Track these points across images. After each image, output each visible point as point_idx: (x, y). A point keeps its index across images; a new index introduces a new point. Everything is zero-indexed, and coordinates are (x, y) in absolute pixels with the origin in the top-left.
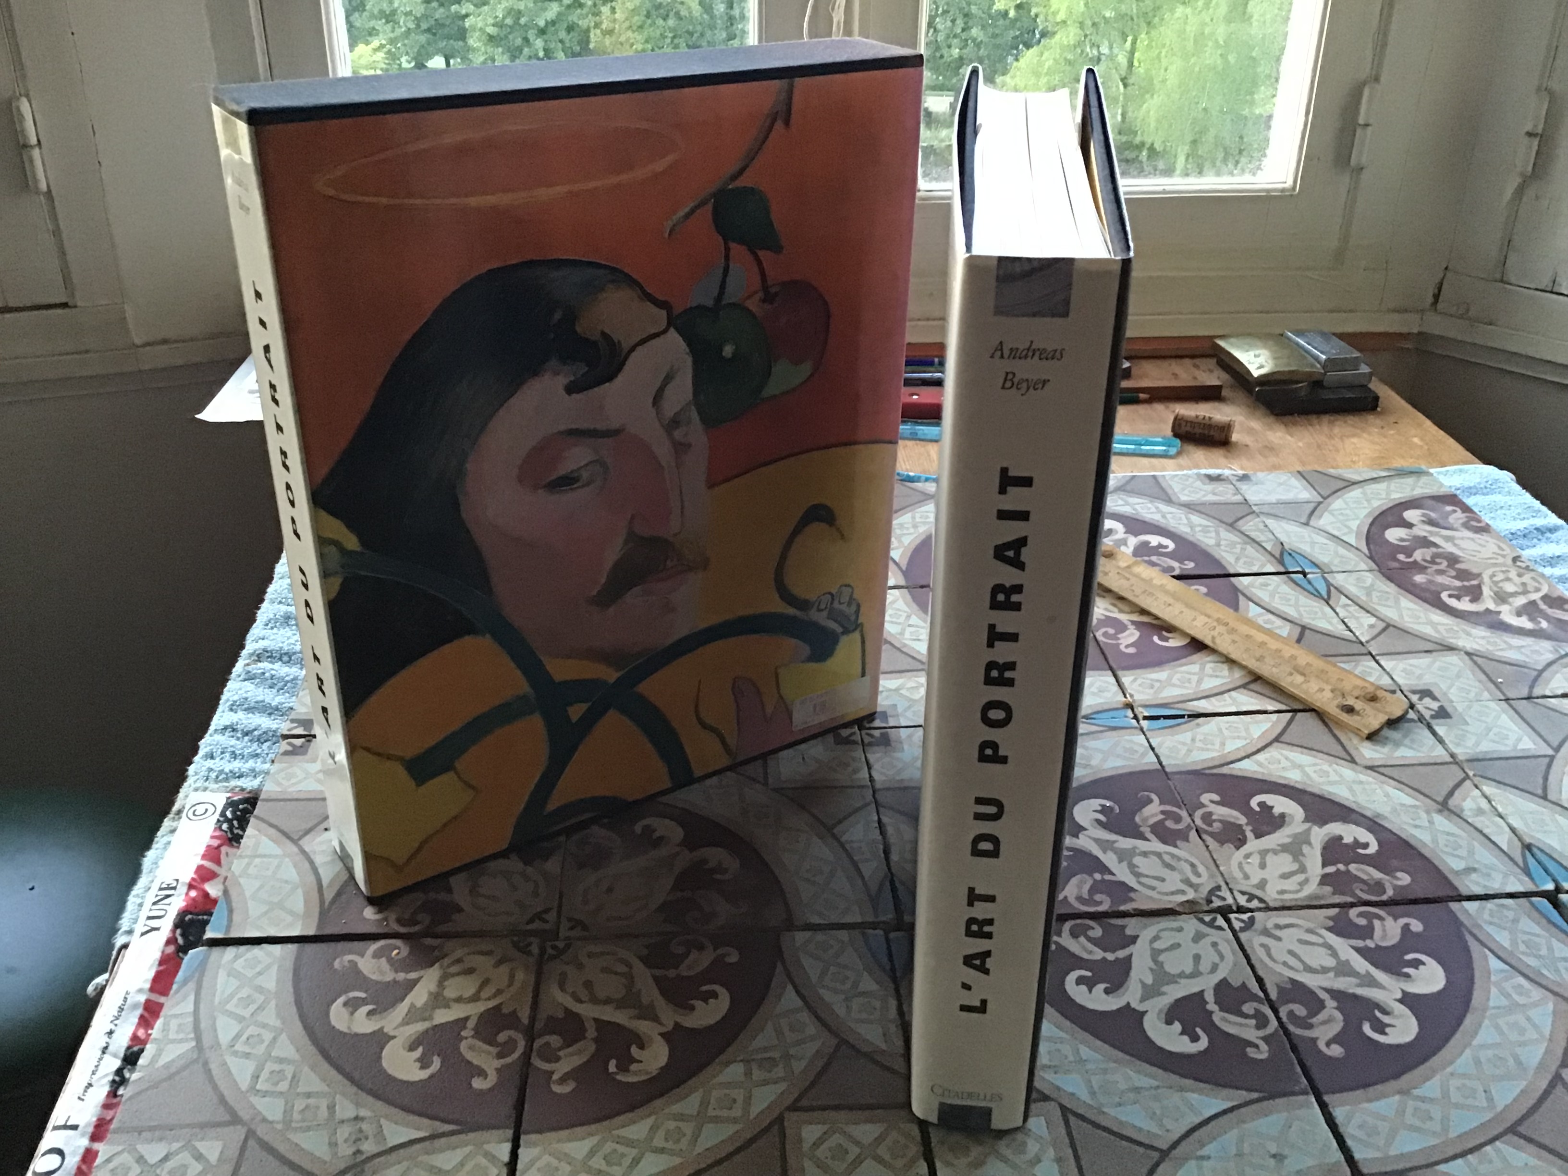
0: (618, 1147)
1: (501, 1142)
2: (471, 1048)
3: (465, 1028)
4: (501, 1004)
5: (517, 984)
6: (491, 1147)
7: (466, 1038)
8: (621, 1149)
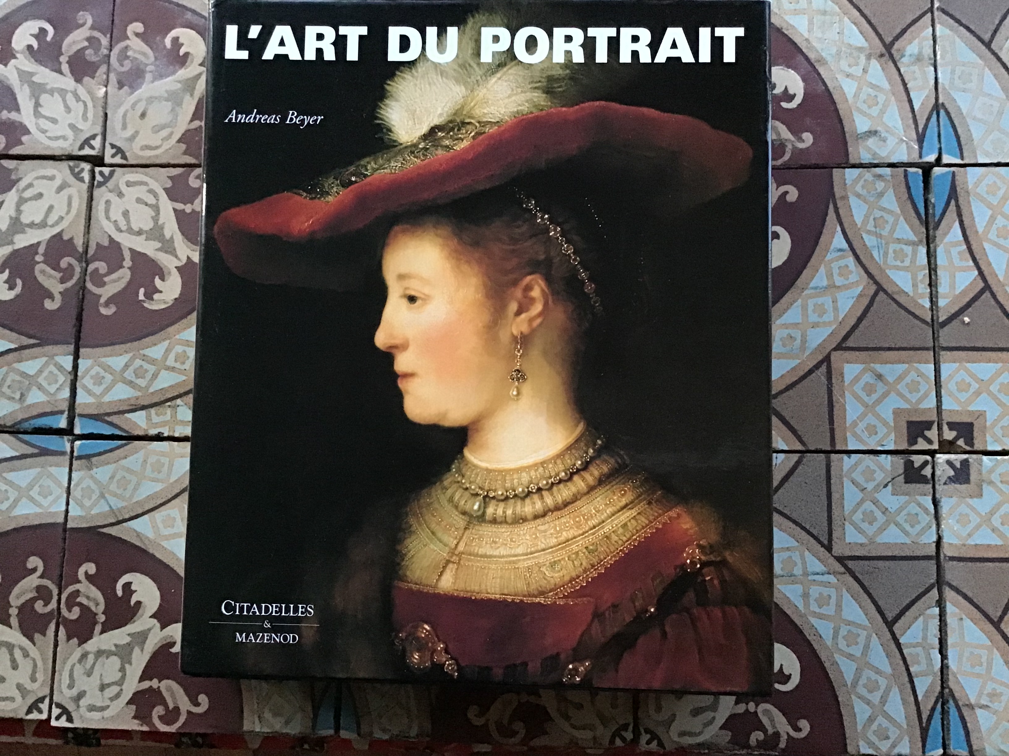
0: (143, 363)
1: (66, 355)
2: (43, 272)
3: (37, 253)
4: (62, 231)
5: (74, 212)
6: (58, 359)
7: (39, 263)
8: (146, 366)
